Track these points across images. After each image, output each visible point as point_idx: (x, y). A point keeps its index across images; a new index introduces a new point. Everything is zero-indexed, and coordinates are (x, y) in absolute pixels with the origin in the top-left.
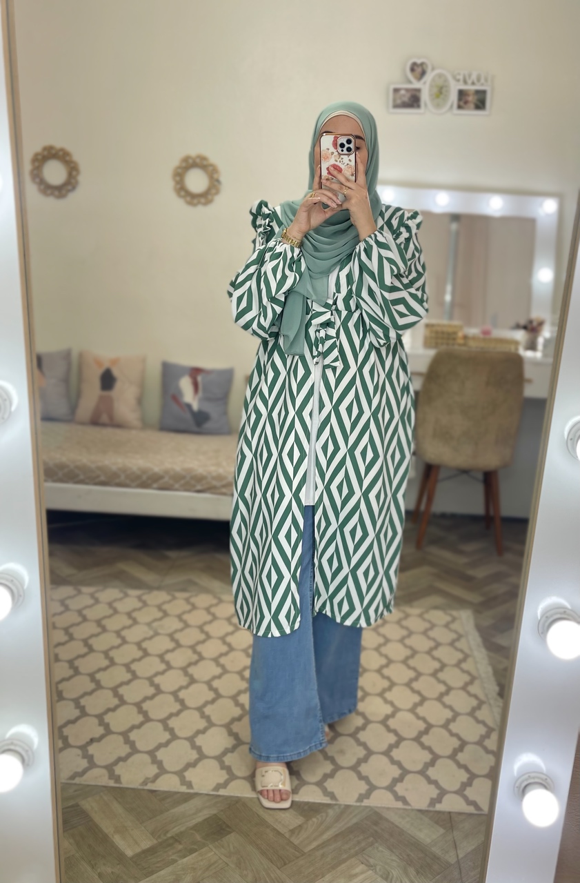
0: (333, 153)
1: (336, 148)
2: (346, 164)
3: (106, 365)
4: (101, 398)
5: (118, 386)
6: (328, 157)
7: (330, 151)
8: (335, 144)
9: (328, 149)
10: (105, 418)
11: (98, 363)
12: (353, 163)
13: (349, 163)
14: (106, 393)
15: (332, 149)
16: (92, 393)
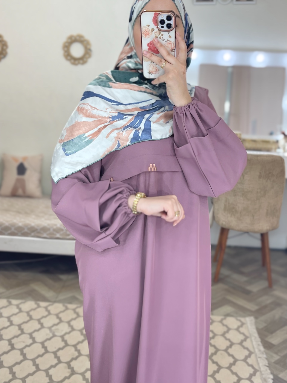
0: (153, 30)
1: (157, 25)
2: (166, 40)
3: (20, 161)
4: (18, 180)
5: (28, 173)
6: (148, 34)
7: (150, 28)
8: (155, 21)
9: (149, 26)
10: (20, 192)
11: (15, 159)
12: (173, 39)
13: (169, 39)
14: (21, 177)
15: (153, 26)
16: (12, 176)
